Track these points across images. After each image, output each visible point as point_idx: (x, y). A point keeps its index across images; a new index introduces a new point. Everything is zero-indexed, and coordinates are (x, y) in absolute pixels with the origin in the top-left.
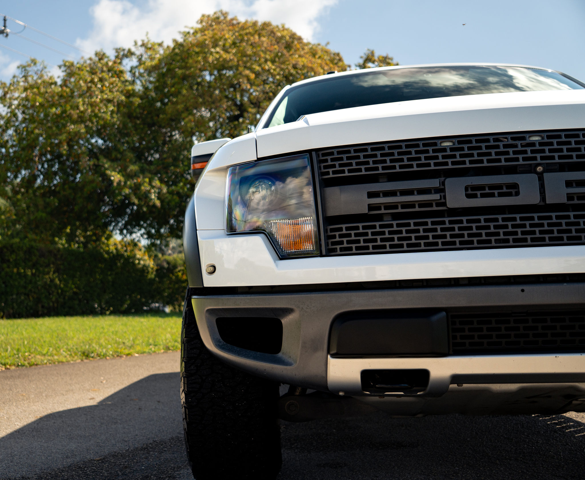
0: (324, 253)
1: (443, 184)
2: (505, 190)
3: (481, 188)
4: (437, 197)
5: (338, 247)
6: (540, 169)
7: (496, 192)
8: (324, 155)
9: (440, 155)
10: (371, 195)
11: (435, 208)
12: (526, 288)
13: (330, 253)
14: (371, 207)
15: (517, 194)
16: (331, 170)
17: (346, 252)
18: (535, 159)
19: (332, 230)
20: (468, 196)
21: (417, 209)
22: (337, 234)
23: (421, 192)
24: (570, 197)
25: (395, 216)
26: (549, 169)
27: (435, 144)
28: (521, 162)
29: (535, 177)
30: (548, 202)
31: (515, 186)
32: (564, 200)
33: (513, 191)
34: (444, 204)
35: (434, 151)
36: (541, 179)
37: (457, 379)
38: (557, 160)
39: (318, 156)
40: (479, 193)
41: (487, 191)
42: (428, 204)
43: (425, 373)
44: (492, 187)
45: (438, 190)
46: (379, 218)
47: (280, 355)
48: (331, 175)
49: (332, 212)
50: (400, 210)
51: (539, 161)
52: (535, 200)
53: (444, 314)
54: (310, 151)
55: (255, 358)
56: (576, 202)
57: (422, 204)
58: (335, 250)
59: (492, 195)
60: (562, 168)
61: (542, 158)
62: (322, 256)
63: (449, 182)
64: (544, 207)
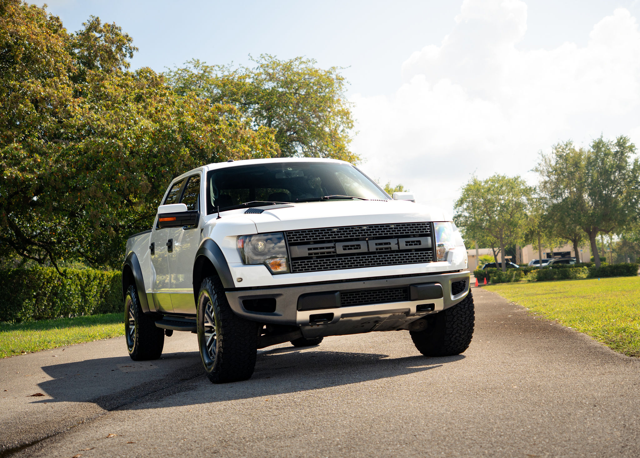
0: (292, 272)
1: (335, 245)
2: (356, 247)
3: (348, 246)
4: (333, 250)
5: (297, 269)
6: (367, 239)
7: (353, 248)
8: (289, 233)
9: (333, 234)
10: (309, 249)
11: (332, 254)
12: (365, 282)
13: (294, 272)
14: (309, 254)
15: (360, 248)
16: (292, 239)
17: (301, 271)
18: (365, 235)
19: (294, 263)
20: (344, 249)
21: (326, 254)
22: (297, 264)
23: (327, 248)
24: (377, 249)
25: (318, 257)
26: (370, 239)
27: (331, 230)
28: (361, 237)
29: (366, 242)
30: (370, 251)
31: (359, 245)
32: (375, 250)
33: (359, 247)
34: (336, 252)
35: (331, 232)
36: (367, 243)
37: (343, 316)
38: (372, 236)
39: (286, 233)
40: (347, 248)
41: (350, 247)
42: (330, 253)
43: (332, 314)
44: (351, 246)
45: (333, 247)
46: (311, 258)
47: (276, 312)
48: (293, 242)
49: (294, 256)
50: (320, 255)
51: (367, 236)
52: (366, 251)
53: (338, 293)
54: (283, 232)
55: (264, 315)
56: (379, 251)
57: (327, 253)
58: (296, 271)
59: (351, 249)
60: (374, 239)
61: (368, 235)
62: (291, 273)
63: (337, 244)
64: (369, 253)
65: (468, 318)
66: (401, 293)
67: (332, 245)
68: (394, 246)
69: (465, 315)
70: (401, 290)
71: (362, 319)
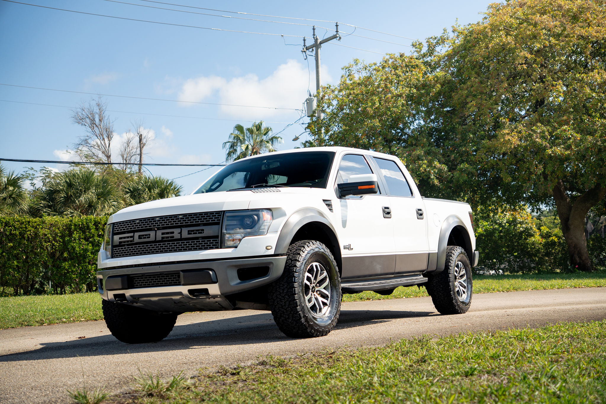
4: (132, 239)
5: (115, 255)
6: (156, 229)
10: (120, 238)
13: (112, 257)
19: (114, 250)
20: (139, 238)
25: (128, 245)
26: (159, 229)
28: (152, 227)
29: (154, 232)
30: (157, 239)
31: (150, 235)
32: (161, 239)
35: (134, 224)
38: (161, 226)
39: (114, 225)
43: (125, 295)
44: (145, 235)
48: (115, 232)
52: (154, 239)
53: (126, 276)
61: (157, 225)
63: (136, 234)
64: (155, 241)
65: (288, 302)
66: (176, 278)
67: (132, 234)
68: (176, 235)
69: (284, 299)
70: (176, 276)
71: (159, 300)
